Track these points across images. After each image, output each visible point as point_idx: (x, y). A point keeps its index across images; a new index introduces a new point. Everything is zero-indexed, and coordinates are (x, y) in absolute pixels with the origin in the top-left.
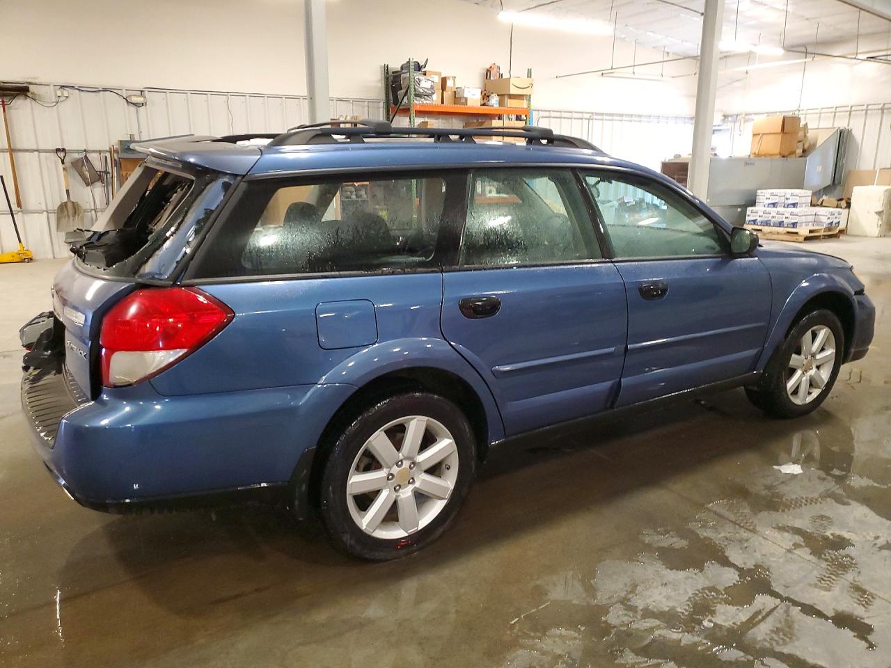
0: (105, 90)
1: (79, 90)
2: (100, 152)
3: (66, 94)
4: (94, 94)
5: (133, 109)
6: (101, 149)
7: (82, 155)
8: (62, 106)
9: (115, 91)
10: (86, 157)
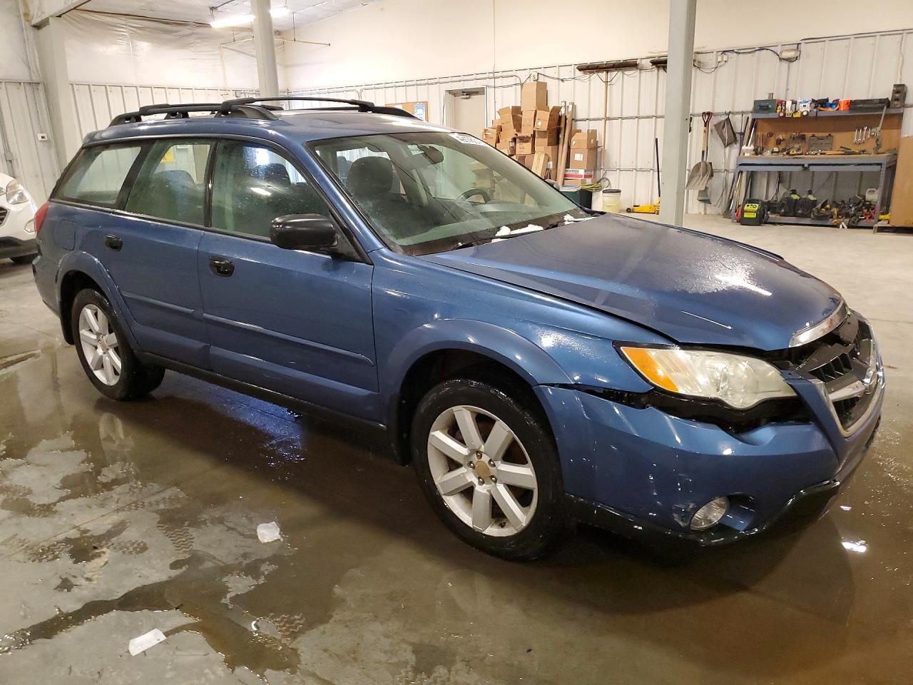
0: (761, 49)
1: (736, 53)
2: (743, 113)
3: (725, 59)
4: (749, 55)
5: (785, 64)
6: (744, 110)
7: (724, 118)
8: (720, 70)
9: (771, 48)
10: (728, 120)
